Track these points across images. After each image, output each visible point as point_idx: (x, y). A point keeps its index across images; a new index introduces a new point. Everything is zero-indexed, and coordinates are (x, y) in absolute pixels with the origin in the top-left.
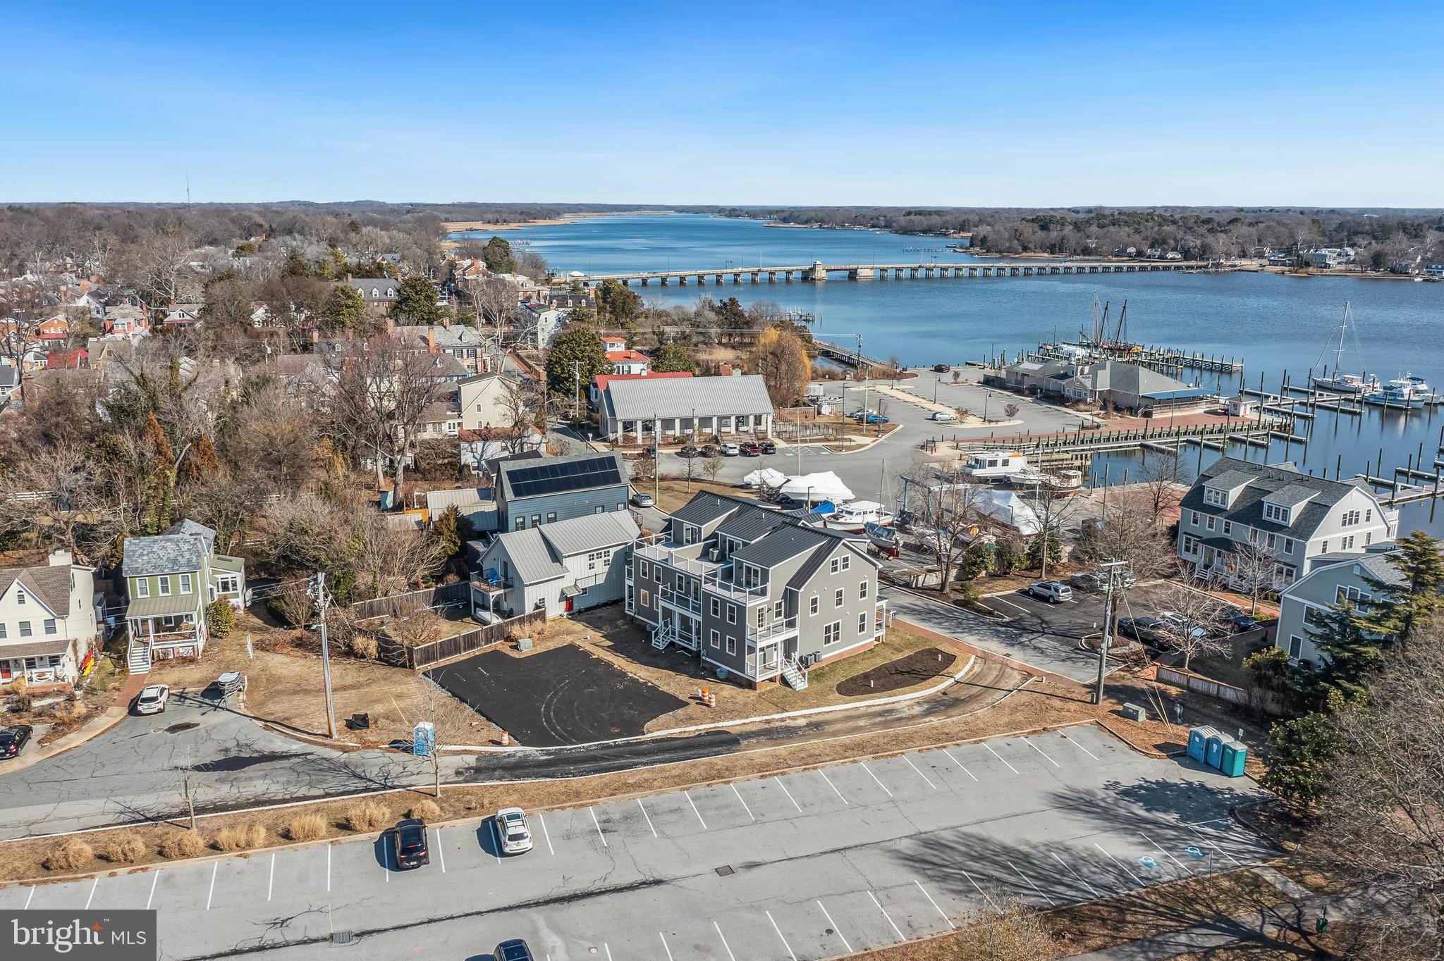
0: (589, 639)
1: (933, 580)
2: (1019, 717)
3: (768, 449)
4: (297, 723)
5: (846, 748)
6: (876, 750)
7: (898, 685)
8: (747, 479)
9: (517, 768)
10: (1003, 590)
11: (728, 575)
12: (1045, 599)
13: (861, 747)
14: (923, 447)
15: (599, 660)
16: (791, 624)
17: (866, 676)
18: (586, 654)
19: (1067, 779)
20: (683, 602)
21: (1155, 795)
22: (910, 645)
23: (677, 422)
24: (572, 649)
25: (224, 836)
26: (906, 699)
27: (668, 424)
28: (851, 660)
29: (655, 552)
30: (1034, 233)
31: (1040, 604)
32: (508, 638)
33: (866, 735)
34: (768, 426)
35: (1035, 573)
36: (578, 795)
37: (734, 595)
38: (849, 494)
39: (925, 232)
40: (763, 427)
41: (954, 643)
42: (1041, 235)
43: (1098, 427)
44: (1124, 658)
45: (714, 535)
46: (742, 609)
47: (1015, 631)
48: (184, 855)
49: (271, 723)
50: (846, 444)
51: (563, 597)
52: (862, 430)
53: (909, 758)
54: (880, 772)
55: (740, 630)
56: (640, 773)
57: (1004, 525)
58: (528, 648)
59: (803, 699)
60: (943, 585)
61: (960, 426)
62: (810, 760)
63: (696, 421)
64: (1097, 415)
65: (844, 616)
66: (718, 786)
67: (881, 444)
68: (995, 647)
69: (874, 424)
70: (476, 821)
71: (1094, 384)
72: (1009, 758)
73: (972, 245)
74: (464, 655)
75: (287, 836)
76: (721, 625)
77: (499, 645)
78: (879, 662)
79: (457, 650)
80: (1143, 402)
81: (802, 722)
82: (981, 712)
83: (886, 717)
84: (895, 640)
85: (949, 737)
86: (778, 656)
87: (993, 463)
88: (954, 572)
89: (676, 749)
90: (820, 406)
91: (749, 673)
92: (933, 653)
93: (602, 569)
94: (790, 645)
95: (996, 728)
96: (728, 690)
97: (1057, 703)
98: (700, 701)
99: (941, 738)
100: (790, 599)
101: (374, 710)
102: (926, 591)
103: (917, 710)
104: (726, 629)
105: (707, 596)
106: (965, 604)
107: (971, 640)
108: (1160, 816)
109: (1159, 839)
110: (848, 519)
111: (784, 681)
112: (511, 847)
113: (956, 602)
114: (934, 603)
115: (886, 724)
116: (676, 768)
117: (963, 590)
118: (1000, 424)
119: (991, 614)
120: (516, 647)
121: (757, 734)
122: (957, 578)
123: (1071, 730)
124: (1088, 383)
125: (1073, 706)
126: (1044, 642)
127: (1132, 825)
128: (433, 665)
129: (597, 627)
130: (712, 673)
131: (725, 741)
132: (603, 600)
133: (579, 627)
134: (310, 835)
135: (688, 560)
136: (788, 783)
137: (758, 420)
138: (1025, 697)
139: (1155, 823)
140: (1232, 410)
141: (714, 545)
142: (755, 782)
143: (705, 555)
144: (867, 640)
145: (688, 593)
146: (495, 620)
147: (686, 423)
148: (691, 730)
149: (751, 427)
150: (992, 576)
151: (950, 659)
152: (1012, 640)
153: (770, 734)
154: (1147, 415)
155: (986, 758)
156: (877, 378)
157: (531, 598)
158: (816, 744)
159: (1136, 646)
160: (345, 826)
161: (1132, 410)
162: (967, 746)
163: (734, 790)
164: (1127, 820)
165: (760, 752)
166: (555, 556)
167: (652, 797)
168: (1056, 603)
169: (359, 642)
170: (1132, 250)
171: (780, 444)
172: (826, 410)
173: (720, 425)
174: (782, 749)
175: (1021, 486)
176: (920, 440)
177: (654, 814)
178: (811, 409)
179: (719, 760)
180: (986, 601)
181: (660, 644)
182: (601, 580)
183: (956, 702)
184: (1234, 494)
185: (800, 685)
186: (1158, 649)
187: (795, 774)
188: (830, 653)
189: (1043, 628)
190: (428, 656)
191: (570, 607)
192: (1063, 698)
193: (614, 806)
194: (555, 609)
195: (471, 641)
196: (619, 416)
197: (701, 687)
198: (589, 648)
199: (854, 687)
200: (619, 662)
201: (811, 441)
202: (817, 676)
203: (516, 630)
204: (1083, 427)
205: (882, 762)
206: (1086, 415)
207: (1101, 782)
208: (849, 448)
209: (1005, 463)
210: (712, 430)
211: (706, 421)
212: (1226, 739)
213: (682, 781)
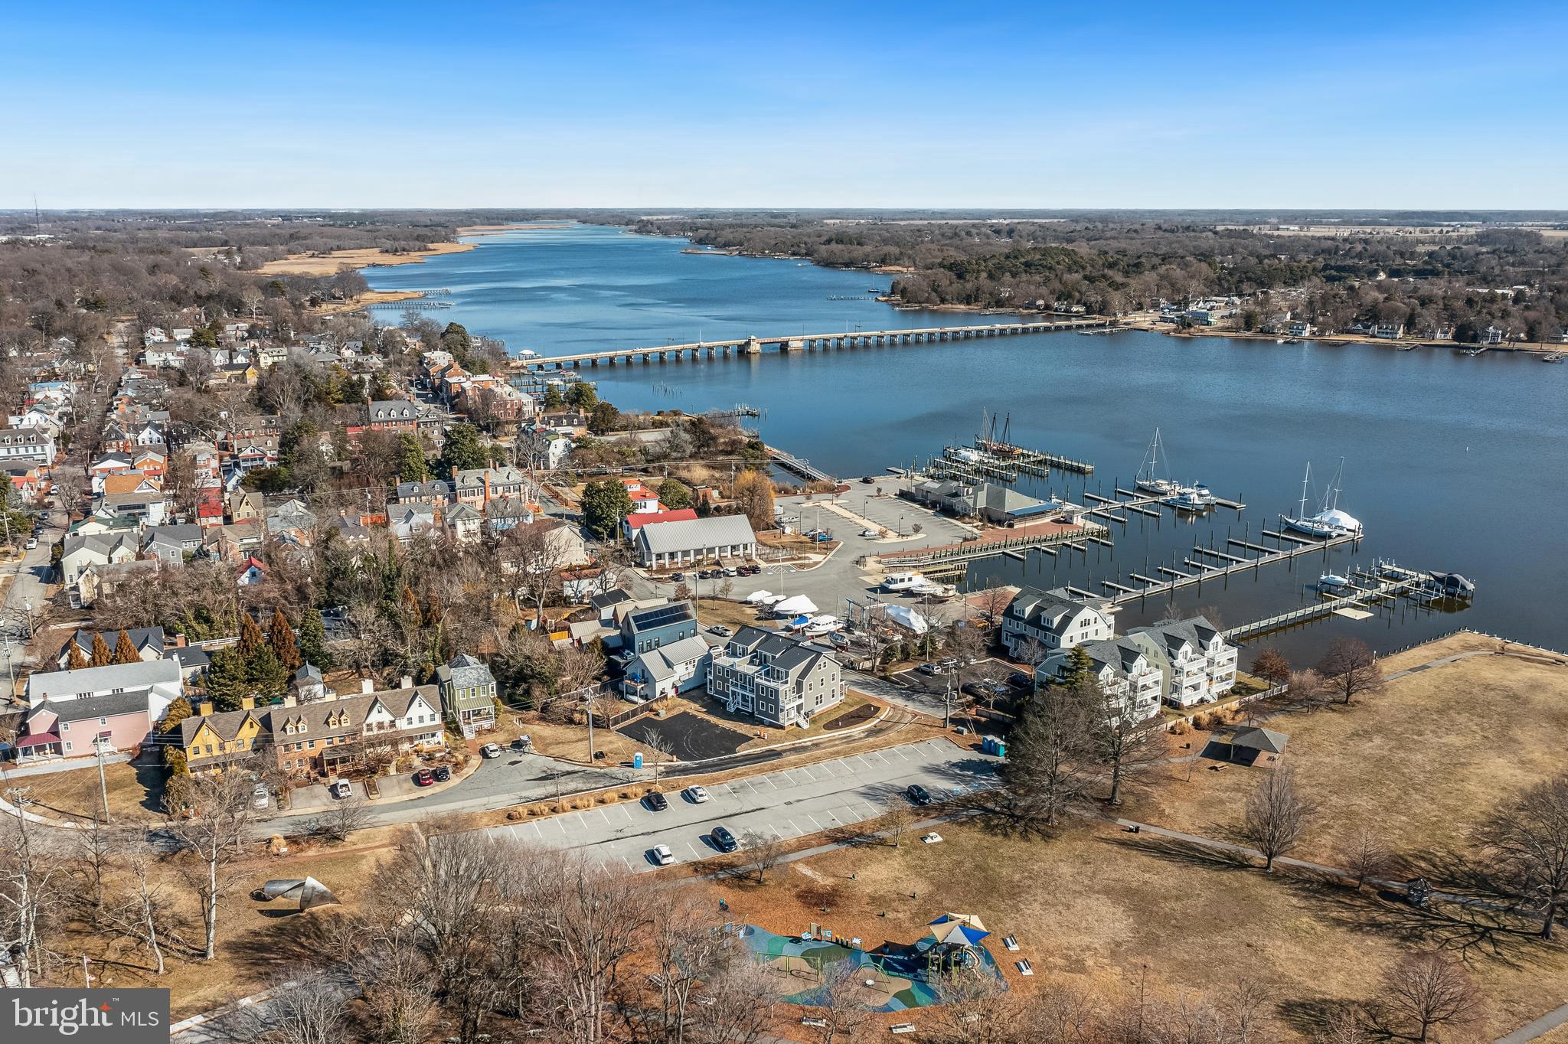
0: (693, 708)
1: (868, 665)
2: (910, 736)
3: (755, 570)
4: (569, 757)
5: (831, 754)
6: (845, 754)
7: (853, 724)
8: (749, 598)
9: (685, 771)
10: (905, 669)
11: (767, 673)
12: (927, 673)
13: (838, 753)
14: (857, 562)
15: (702, 719)
16: (800, 697)
17: (837, 720)
18: (695, 717)
19: (928, 760)
20: (744, 688)
21: (964, 765)
22: (857, 703)
23: (692, 552)
24: (685, 714)
25: (578, 803)
26: (857, 730)
27: (686, 553)
28: (828, 713)
29: (724, 661)
30: (951, 283)
31: (924, 676)
32: (651, 710)
33: (840, 748)
34: (752, 550)
35: (923, 658)
36: (718, 779)
37: (772, 684)
38: (815, 609)
39: (847, 265)
40: (748, 551)
41: (879, 701)
42: (957, 286)
43: (975, 539)
44: (962, 704)
45: (754, 651)
46: (777, 691)
47: (910, 692)
48: (564, 811)
49: (557, 758)
50: (807, 562)
51: (674, 686)
52: (815, 548)
53: (860, 756)
54: (847, 763)
55: (776, 702)
56: (740, 769)
57: (906, 628)
58: (664, 715)
59: (808, 733)
60: (873, 667)
61: (882, 541)
62: (817, 760)
63: (705, 551)
64: (976, 527)
65: (825, 691)
66: (778, 773)
67: (829, 560)
68: (900, 702)
69: (822, 541)
70: (679, 792)
71: (975, 503)
72: (904, 754)
73: (893, 292)
74: (632, 721)
75: (602, 802)
76: (766, 699)
77: (646, 714)
78: (842, 713)
79: (628, 718)
80: (1008, 517)
81: (809, 744)
82: (892, 734)
83: (848, 739)
84: (850, 701)
85: (877, 746)
86: (793, 713)
87: (902, 580)
88: (879, 660)
89: (754, 759)
90: (784, 528)
91: (781, 721)
92: (869, 706)
93: (692, 669)
94: (799, 708)
95: (899, 741)
96: (771, 730)
97: (927, 728)
98: (759, 737)
99: (874, 747)
100: (799, 685)
101: (604, 749)
102: (864, 671)
103: (862, 735)
104: (768, 701)
105: (758, 685)
106: (885, 678)
107: (887, 698)
108: (966, 773)
109: (963, 781)
110: (817, 628)
111: (798, 725)
112: (700, 799)
113: (880, 678)
114: (869, 678)
115: (848, 743)
116: (757, 766)
117: (884, 670)
118: (910, 538)
119: (898, 683)
120: (658, 715)
121: (789, 750)
122: (881, 663)
123: (933, 741)
124: (971, 502)
125: (935, 729)
126: (925, 698)
127: (954, 777)
128: (618, 726)
129: (695, 702)
130: (761, 722)
131: (777, 754)
132: (692, 687)
133: (685, 702)
134: (612, 801)
135: (743, 666)
136: (808, 770)
137: (745, 547)
138: (913, 726)
139: (964, 776)
140: (1068, 520)
141: (756, 656)
142: (793, 770)
143: (751, 662)
144: (836, 702)
145: (745, 682)
146: (642, 702)
147: (698, 552)
148: (758, 750)
149: (741, 552)
150: (899, 661)
151: (877, 709)
152: (908, 698)
153: (796, 750)
154: (1011, 526)
155: (894, 755)
156: (820, 492)
157: (659, 688)
158: (817, 753)
159: (970, 698)
160: (625, 796)
161: (1000, 523)
162: (885, 750)
163: (785, 773)
164: (952, 775)
165: (793, 758)
166: (669, 665)
167: (750, 779)
168: (933, 675)
169: (577, 717)
170: (1040, 302)
171: (762, 565)
172: (788, 530)
173: (720, 552)
174: (803, 756)
175: (919, 595)
176: (855, 556)
177: (753, 785)
178: (778, 531)
179: (775, 762)
180: (896, 676)
181: (731, 709)
182: (692, 675)
183: (881, 731)
184: (1029, 610)
185: (806, 726)
186: (978, 700)
187: (810, 766)
188: (819, 709)
189: (924, 689)
190: (616, 722)
191: (677, 692)
192: (931, 726)
193: (736, 783)
194: (671, 693)
195: (634, 713)
196: (653, 551)
197: (759, 730)
198: (695, 713)
199: (832, 726)
200: (713, 719)
201: (783, 560)
202: (813, 721)
203: (655, 706)
204: (965, 539)
205: (848, 759)
206: (968, 527)
207: (944, 761)
208: (809, 566)
209: (910, 579)
210: (716, 555)
211: (711, 550)
212: (997, 740)
213: (761, 771)
